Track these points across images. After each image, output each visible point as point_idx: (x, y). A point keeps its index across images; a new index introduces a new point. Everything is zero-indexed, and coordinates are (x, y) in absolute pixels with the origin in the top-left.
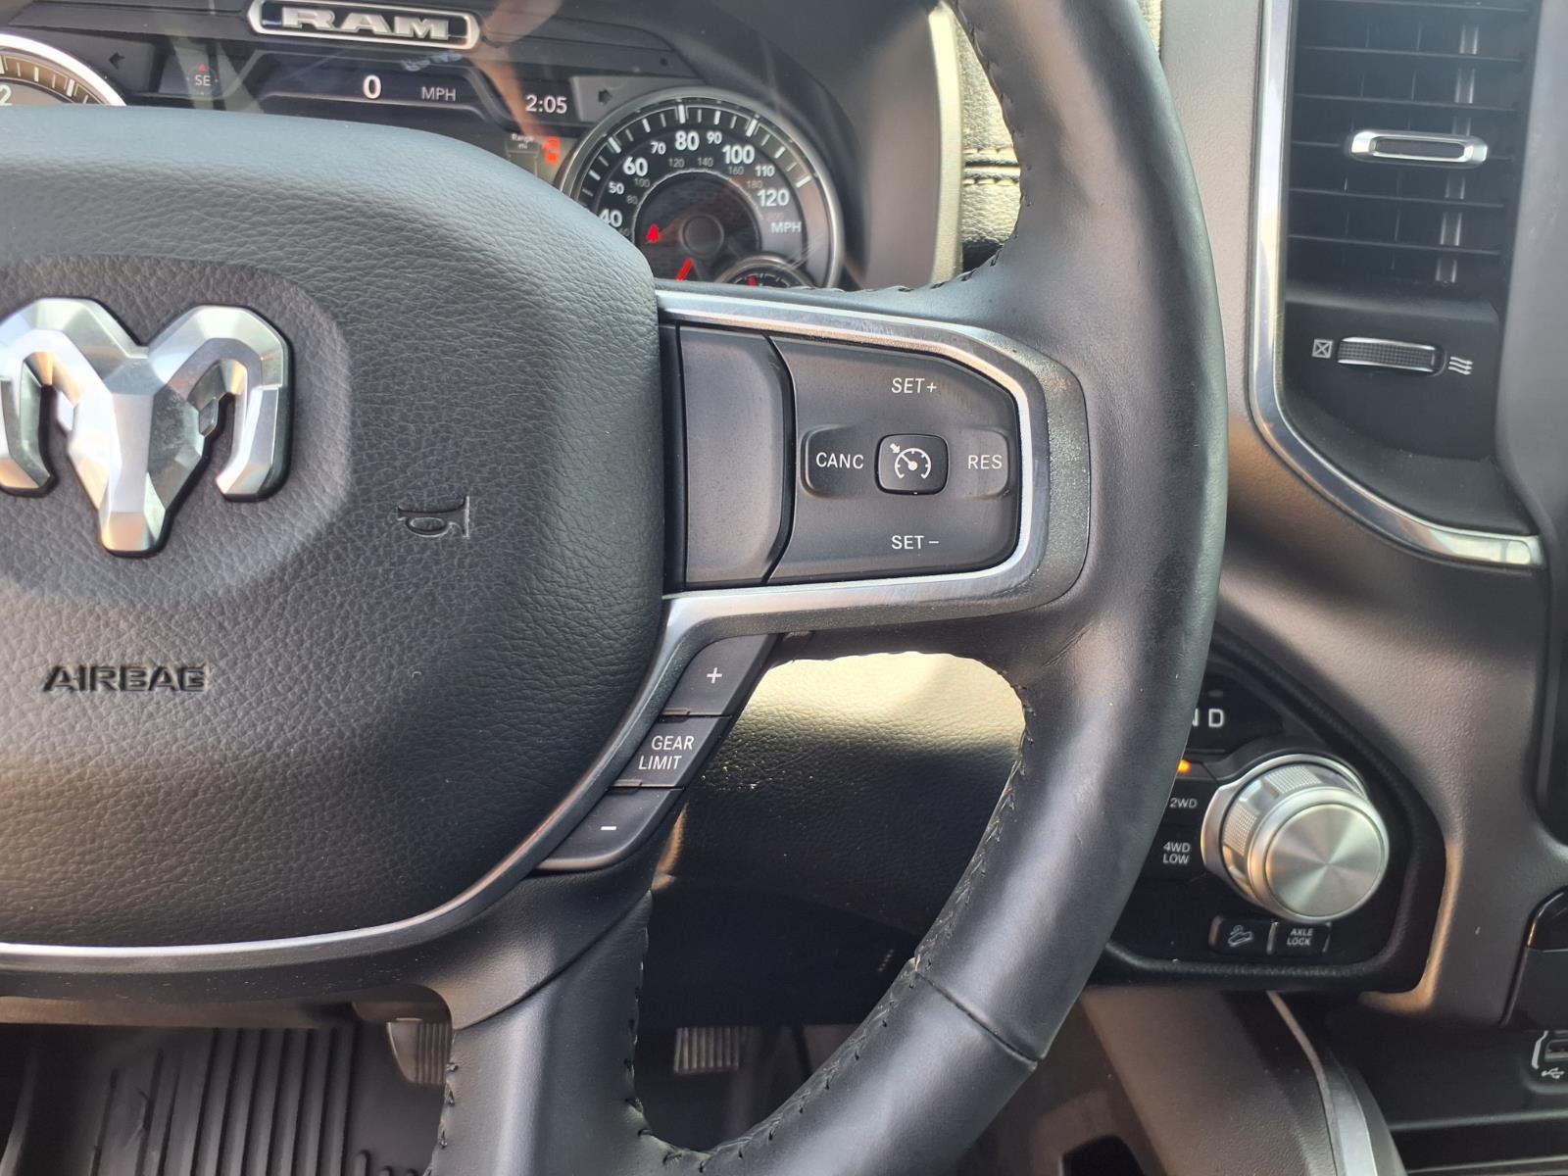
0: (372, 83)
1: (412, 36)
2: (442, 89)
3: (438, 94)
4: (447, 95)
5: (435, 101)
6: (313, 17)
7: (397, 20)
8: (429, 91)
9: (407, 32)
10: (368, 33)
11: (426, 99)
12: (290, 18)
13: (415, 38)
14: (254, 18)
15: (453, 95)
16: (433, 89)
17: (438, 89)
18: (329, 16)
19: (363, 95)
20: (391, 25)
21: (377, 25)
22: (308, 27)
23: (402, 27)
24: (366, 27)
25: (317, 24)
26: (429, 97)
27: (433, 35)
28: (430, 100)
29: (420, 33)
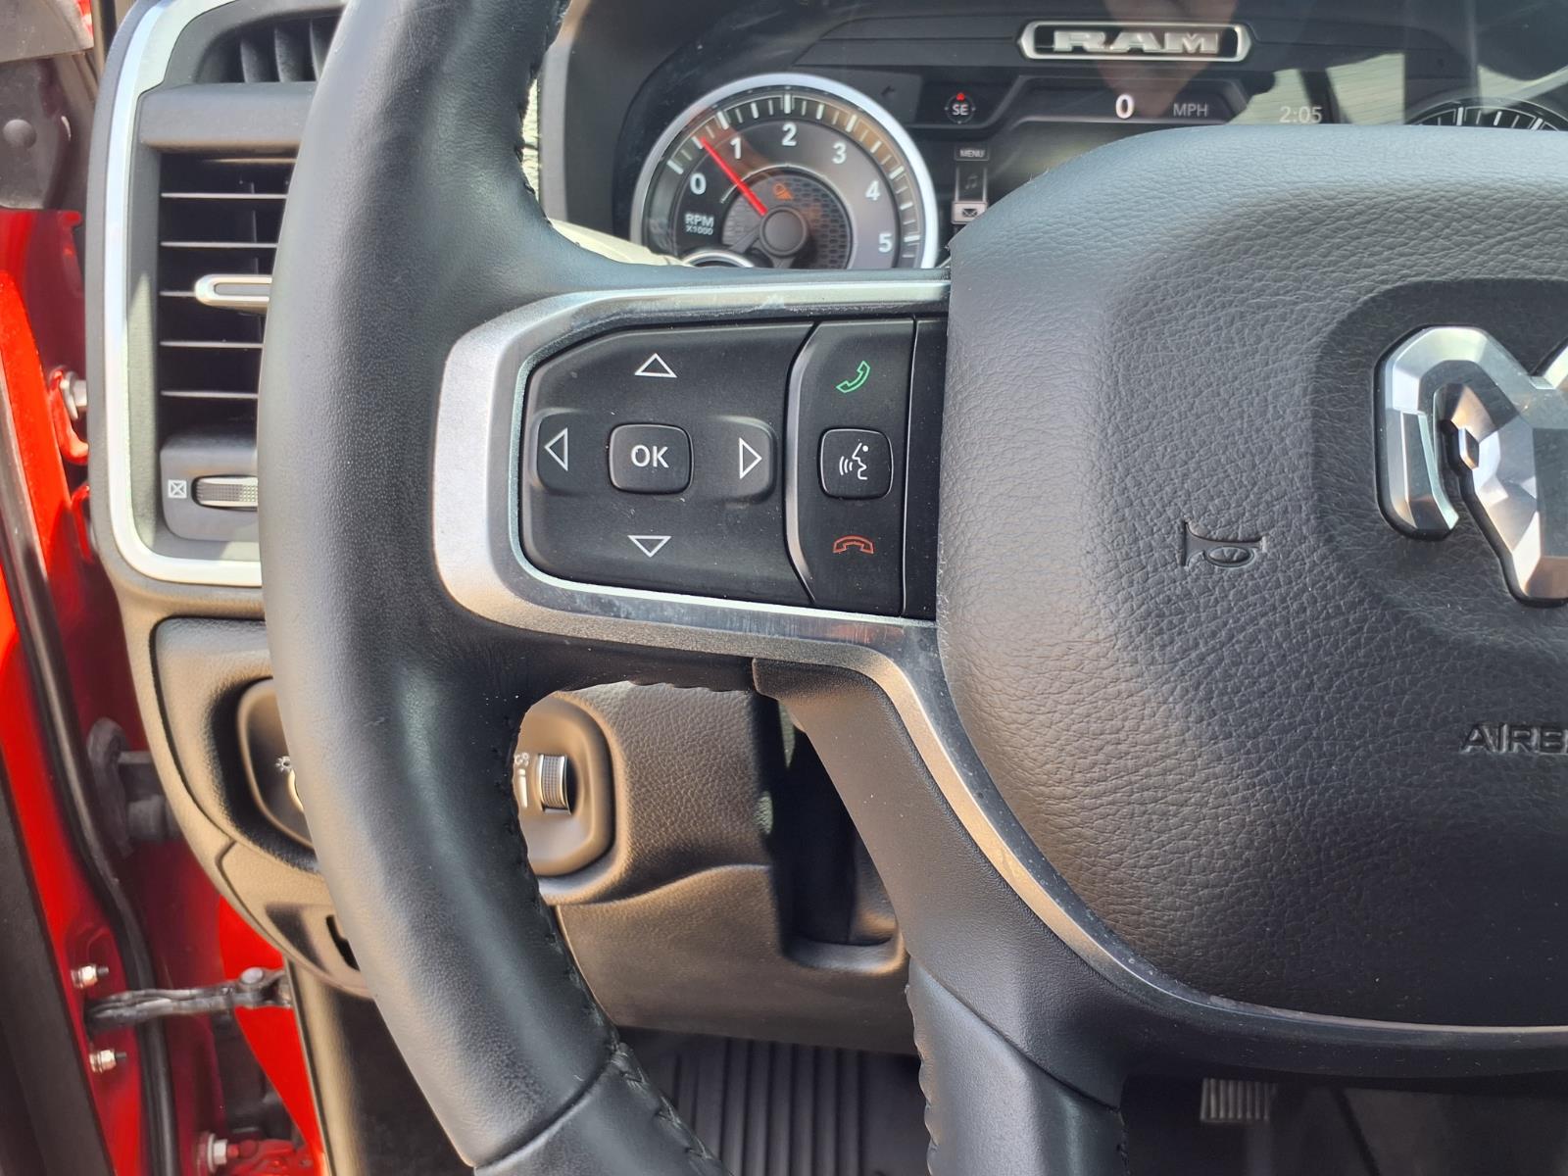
0: (1125, 103)
1: (1181, 51)
2: (1193, 105)
3: (1190, 110)
4: (1199, 110)
5: (1187, 117)
6: (1086, 40)
7: (1167, 36)
8: (1180, 107)
9: (1178, 48)
10: (1139, 51)
11: (1177, 116)
12: (1062, 42)
13: (1185, 53)
14: (1027, 44)
15: (1205, 110)
16: (1184, 106)
17: (1190, 105)
18: (1102, 36)
19: (1115, 115)
20: (1161, 41)
21: (1146, 42)
22: (1078, 50)
23: (1172, 44)
24: (1137, 46)
25: (1088, 46)
26: (1180, 114)
27: (1203, 49)
28: (1182, 117)
29: (1190, 48)
